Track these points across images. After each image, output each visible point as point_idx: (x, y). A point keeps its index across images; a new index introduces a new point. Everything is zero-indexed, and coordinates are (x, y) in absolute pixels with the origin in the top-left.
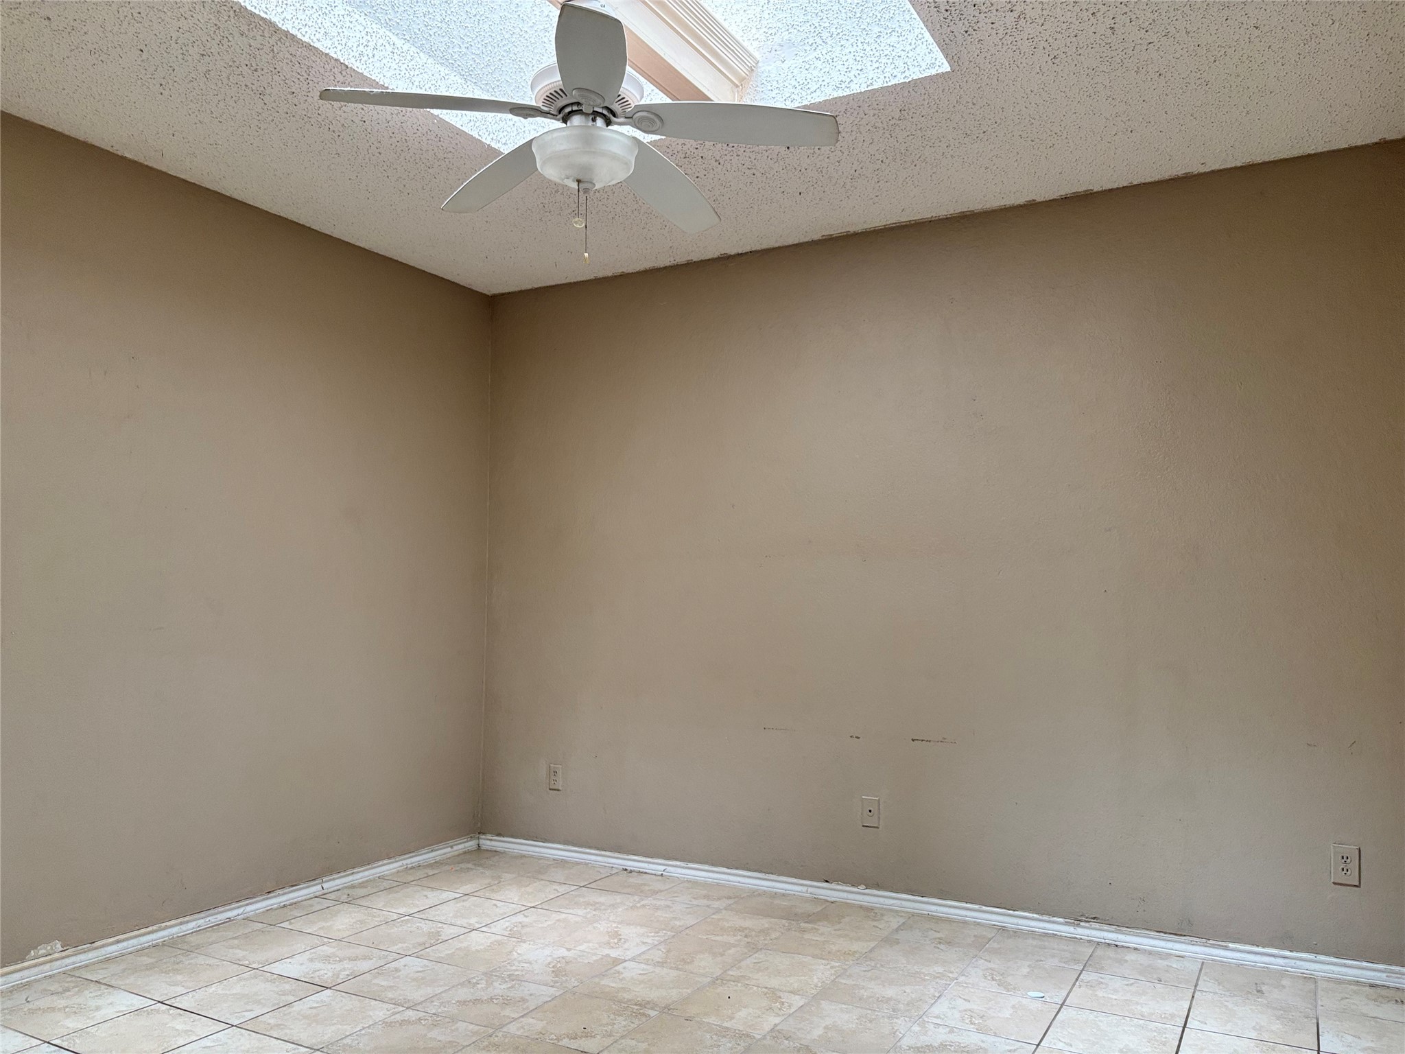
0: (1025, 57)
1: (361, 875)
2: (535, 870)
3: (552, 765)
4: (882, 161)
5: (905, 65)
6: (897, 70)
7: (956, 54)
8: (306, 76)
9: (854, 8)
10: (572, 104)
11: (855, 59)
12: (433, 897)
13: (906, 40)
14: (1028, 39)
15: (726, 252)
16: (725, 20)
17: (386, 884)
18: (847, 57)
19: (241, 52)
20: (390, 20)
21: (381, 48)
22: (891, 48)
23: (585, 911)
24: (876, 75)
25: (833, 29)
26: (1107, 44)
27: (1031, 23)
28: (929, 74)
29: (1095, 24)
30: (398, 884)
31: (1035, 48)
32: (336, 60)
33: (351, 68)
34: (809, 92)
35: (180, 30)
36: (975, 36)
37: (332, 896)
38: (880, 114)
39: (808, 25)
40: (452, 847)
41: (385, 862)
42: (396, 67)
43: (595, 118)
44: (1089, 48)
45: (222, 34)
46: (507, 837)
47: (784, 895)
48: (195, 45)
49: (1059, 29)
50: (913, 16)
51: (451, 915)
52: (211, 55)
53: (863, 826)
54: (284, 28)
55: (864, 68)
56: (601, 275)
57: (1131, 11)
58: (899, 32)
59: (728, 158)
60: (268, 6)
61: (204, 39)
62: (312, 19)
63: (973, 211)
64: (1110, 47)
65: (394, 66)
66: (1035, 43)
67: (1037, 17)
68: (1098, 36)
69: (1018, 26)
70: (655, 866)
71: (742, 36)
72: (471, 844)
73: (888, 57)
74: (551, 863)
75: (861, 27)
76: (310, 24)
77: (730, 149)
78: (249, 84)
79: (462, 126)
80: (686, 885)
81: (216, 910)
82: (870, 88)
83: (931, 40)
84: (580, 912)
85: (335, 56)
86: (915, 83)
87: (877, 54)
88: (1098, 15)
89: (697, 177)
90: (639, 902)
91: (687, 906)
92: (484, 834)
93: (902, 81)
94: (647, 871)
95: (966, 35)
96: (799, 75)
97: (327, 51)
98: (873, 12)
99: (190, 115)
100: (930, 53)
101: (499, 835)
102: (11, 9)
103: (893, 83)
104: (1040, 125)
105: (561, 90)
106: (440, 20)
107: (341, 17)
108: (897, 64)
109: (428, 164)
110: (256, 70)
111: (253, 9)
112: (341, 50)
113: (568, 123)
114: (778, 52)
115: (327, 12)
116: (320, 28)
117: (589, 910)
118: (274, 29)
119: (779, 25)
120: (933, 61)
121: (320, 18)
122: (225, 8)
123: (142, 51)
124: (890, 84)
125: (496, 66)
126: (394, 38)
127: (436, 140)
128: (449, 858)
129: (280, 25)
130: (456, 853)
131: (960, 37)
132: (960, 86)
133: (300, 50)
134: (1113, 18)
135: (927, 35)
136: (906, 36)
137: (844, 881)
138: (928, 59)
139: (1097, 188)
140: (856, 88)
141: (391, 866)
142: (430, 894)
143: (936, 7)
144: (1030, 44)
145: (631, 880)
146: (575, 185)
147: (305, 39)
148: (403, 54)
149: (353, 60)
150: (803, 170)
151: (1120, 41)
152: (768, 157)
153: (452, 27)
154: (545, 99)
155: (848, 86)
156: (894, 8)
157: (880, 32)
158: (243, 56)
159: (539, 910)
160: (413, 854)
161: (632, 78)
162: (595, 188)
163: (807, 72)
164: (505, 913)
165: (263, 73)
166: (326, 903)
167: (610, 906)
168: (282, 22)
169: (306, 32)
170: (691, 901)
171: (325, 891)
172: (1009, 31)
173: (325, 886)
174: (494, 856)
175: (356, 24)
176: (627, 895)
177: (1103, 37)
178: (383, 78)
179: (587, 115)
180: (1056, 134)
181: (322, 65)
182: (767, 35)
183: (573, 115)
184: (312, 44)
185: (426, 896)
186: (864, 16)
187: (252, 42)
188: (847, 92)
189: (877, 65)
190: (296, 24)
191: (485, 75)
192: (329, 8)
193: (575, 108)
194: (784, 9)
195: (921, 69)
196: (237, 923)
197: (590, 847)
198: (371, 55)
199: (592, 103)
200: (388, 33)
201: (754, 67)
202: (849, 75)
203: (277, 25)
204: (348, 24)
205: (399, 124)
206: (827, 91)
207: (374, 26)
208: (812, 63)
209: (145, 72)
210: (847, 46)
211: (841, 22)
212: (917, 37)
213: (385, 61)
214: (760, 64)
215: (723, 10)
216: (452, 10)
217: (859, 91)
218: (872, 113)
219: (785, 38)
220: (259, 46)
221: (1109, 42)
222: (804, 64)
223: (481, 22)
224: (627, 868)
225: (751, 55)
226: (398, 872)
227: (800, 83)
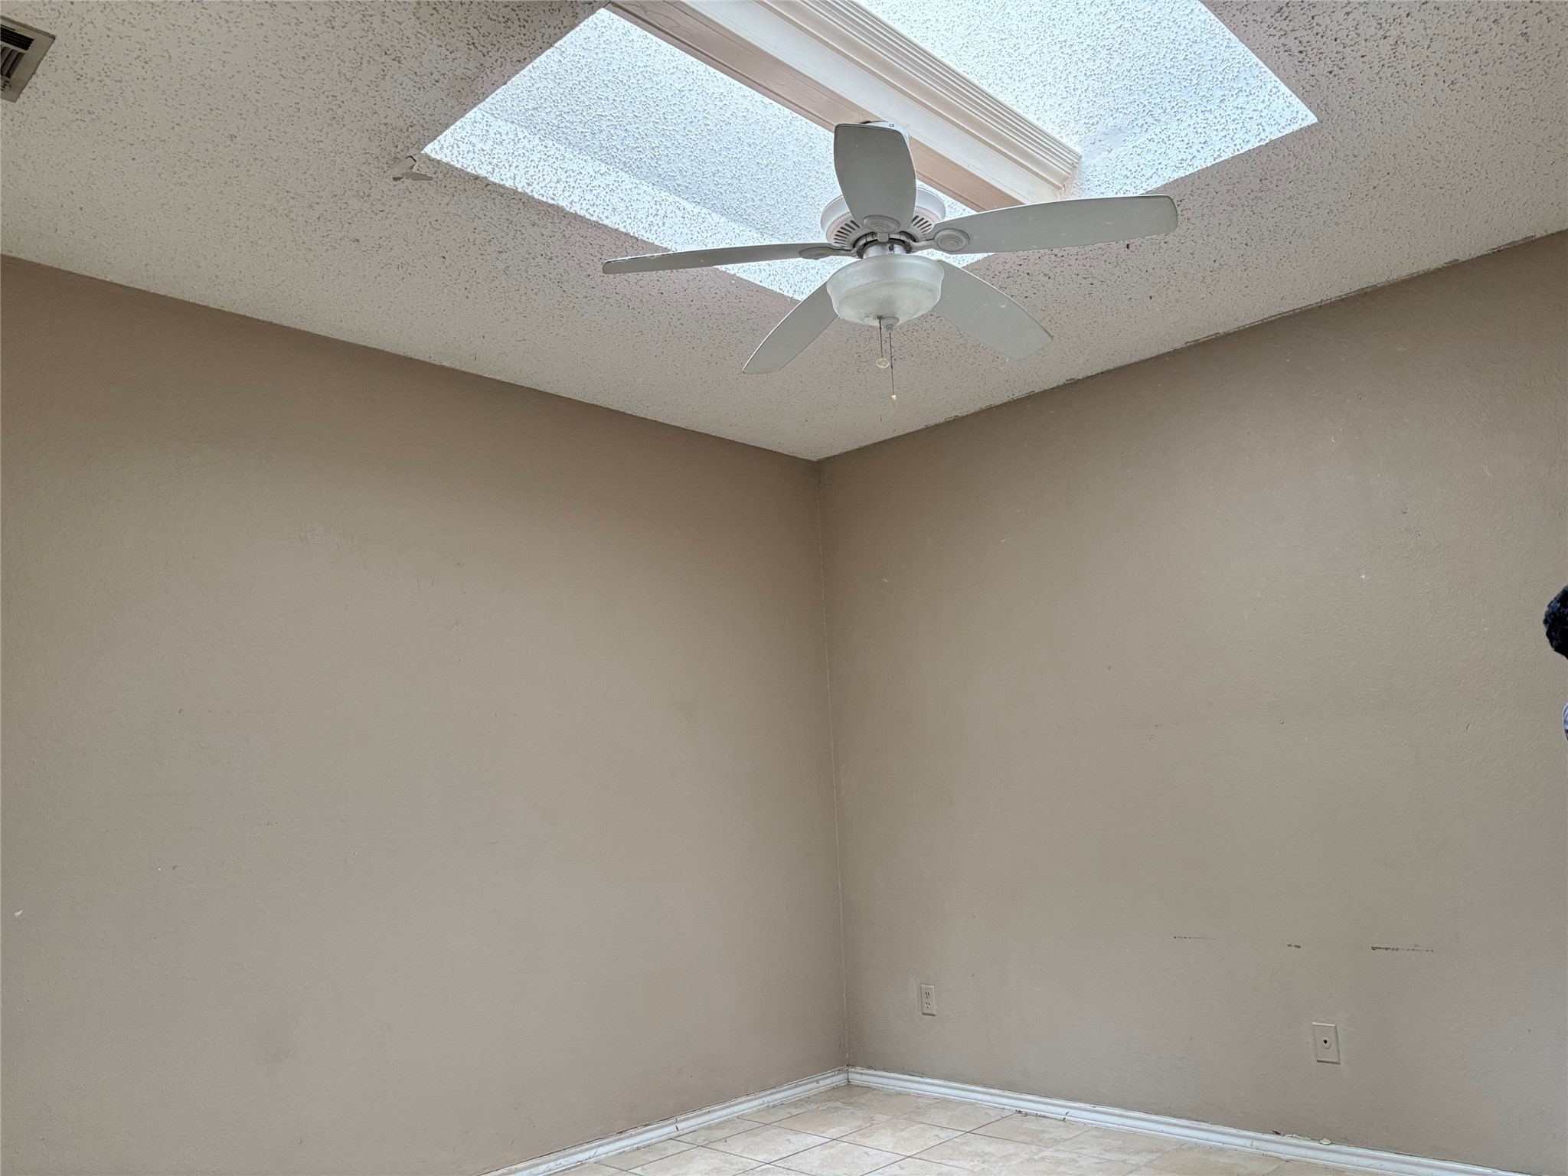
0: (1412, 89)
1: (718, 1114)
2: (914, 1110)
3: (922, 985)
4: (1246, 244)
5: (1259, 126)
6: (1249, 134)
7: (1322, 101)
8: (599, 256)
9: (1188, 76)
10: (866, 235)
11: (1197, 132)
12: (799, 1141)
13: (1257, 98)
14: (1412, 67)
15: (1072, 377)
16: (1038, 119)
17: (746, 1125)
18: (1186, 132)
19: (535, 242)
20: (678, 185)
21: (671, 215)
22: (1240, 111)
23: (972, 1163)
24: (1224, 144)
25: (1166, 104)
26: (1520, 55)
27: (1413, 48)
28: (1291, 131)
29: (1499, 33)
30: (758, 1125)
31: (1424, 76)
32: (626, 234)
33: (642, 240)
34: (1143, 179)
35: (476, 231)
36: (1343, 76)
37: (688, 1138)
38: (1235, 189)
39: (1135, 105)
40: (817, 1082)
41: (744, 1099)
42: (688, 232)
43: (892, 245)
44: (1498, 63)
45: (515, 228)
46: (879, 1070)
47: (1221, 1149)
48: (492, 243)
49: (1452, 49)
50: (1263, 70)
51: (816, 1165)
52: (507, 250)
53: (1318, 1061)
54: (572, 211)
55: (1208, 139)
56: (932, 423)
57: (1547, 8)
58: (1248, 91)
59: (1058, 270)
60: (555, 192)
61: (499, 236)
62: (599, 198)
63: (1376, 285)
64: (1526, 58)
65: (685, 231)
66: (1422, 70)
67: (1420, 38)
68: (1506, 47)
69: (1397, 54)
70: (1054, 1108)
71: (1060, 133)
72: (839, 1079)
73: (1236, 122)
74: (932, 1102)
75: (1200, 95)
76: (598, 203)
77: (1059, 260)
78: (546, 274)
79: (761, 282)
80: (1094, 1133)
81: (567, 1152)
82: (1217, 161)
83: (1288, 92)
84: (967, 1165)
85: (624, 230)
86: (1273, 144)
87: (1223, 121)
88: (1502, 21)
89: (1026, 297)
90: (1037, 1154)
91: (1097, 1161)
92: (854, 1066)
93: (1258, 145)
94: (1046, 1114)
95: (1331, 76)
96: (1130, 163)
97: (616, 227)
98: (1213, 75)
99: (496, 315)
100: (1288, 107)
101: (870, 1068)
102: (323, 237)
103: (1246, 150)
104: (1448, 167)
105: (852, 221)
106: (729, 177)
107: (629, 192)
108: (1249, 128)
109: (732, 328)
110: (551, 259)
111: (540, 198)
112: (630, 224)
113: (864, 257)
114: (1103, 142)
115: (614, 188)
116: (608, 205)
117: (976, 1162)
118: (562, 214)
119: (1102, 112)
120: (1295, 115)
121: (608, 196)
122: (514, 201)
123: (444, 258)
124: (1242, 151)
125: (794, 214)
126: (684, 203)
127: (735, 301)
128: (814, 1095)
129: (568, 209)
130: (823, 1089)
131: (1323, 81)
132: (1333, 137)
133: (590, 230)
134: (1524, 22)
135: (1283, 88)
136: (1257, 94)
137: (1301, 1133)
138: (1288, 114)
139: (1540, 233)
140: (1200, 164)
141: (751, 1104)
142: (793, 1138)
143: (1286, 51)
144: (1417, 73)
145: (1027, 1125)
146: (876, 323)
147: (594, 218)
148: (695, 218)
149: (643, 232)
150: (1150, 270)
151: (1538, 48)
152: (1105, 261)
153: (743, 182)
154: (836, 235)
155: (1191, 163)
156: (1238, 65)
157: (1224, 95)
158: (537, 246)
159: (917, 1160)
160: (774, 1090)
161: (925, 194)
162: (899, 324)
163: (1139, 157)
164: (878, 1164)
165: (558, 260)
166: (684, 1147)
167: (1002, 1157)
168: (569, 205)
169: (594, 211)
170: (1101, 1154)
171: (681, 1132)
172: (1385, 62)
173: (680, 1126)
174: (865, 1093)
175: (645, 195)
176: (1022, 1145)
177: (1513, 47)
178: (674, 245)
179: (883, 244)
180: (1471, 175)
181: (613, 242)
182: (1088, 126)
183: (867, 249)
184: (601, 222)
185: (789, 1140)
186: (1202, 82)
187: (544, 231)
188: (1191, 170)
189: (1224, 133)
190: (584, 205)
191: (782, 226)
192: (616, 184)
193: (869, 239)
194: (1106, 93)
195: (1280, 127)
196: (589, 1167)
197: (975, 1084)
198: (661, 224)
199: (886, 230)
200: (677, 199)
201: (1077, 163)
202: (1191, 151)
203: (565, 209)
204: (636, 197)
205: (696, 290)
206: (1165, 175)
207: (663, 194)
208: (1144, 146)
209: (450, 278)
210: (1185, 119)
211: (1175, 94)
212: (1271, 91)
213: (675, 228)
214: (1083, 159)
215: (1035, 109)
216: (742, 164)
217: (1204, 167)
218: (1224, 189)
219: (1110, 125)
220: (551, 234)
221: (1523, 51)
222: (1134, 150)
223: (774, 171)
224: (1021, 1110)
225: (1071, 151)
226: (759, 1111)
227: (1133, 171)
